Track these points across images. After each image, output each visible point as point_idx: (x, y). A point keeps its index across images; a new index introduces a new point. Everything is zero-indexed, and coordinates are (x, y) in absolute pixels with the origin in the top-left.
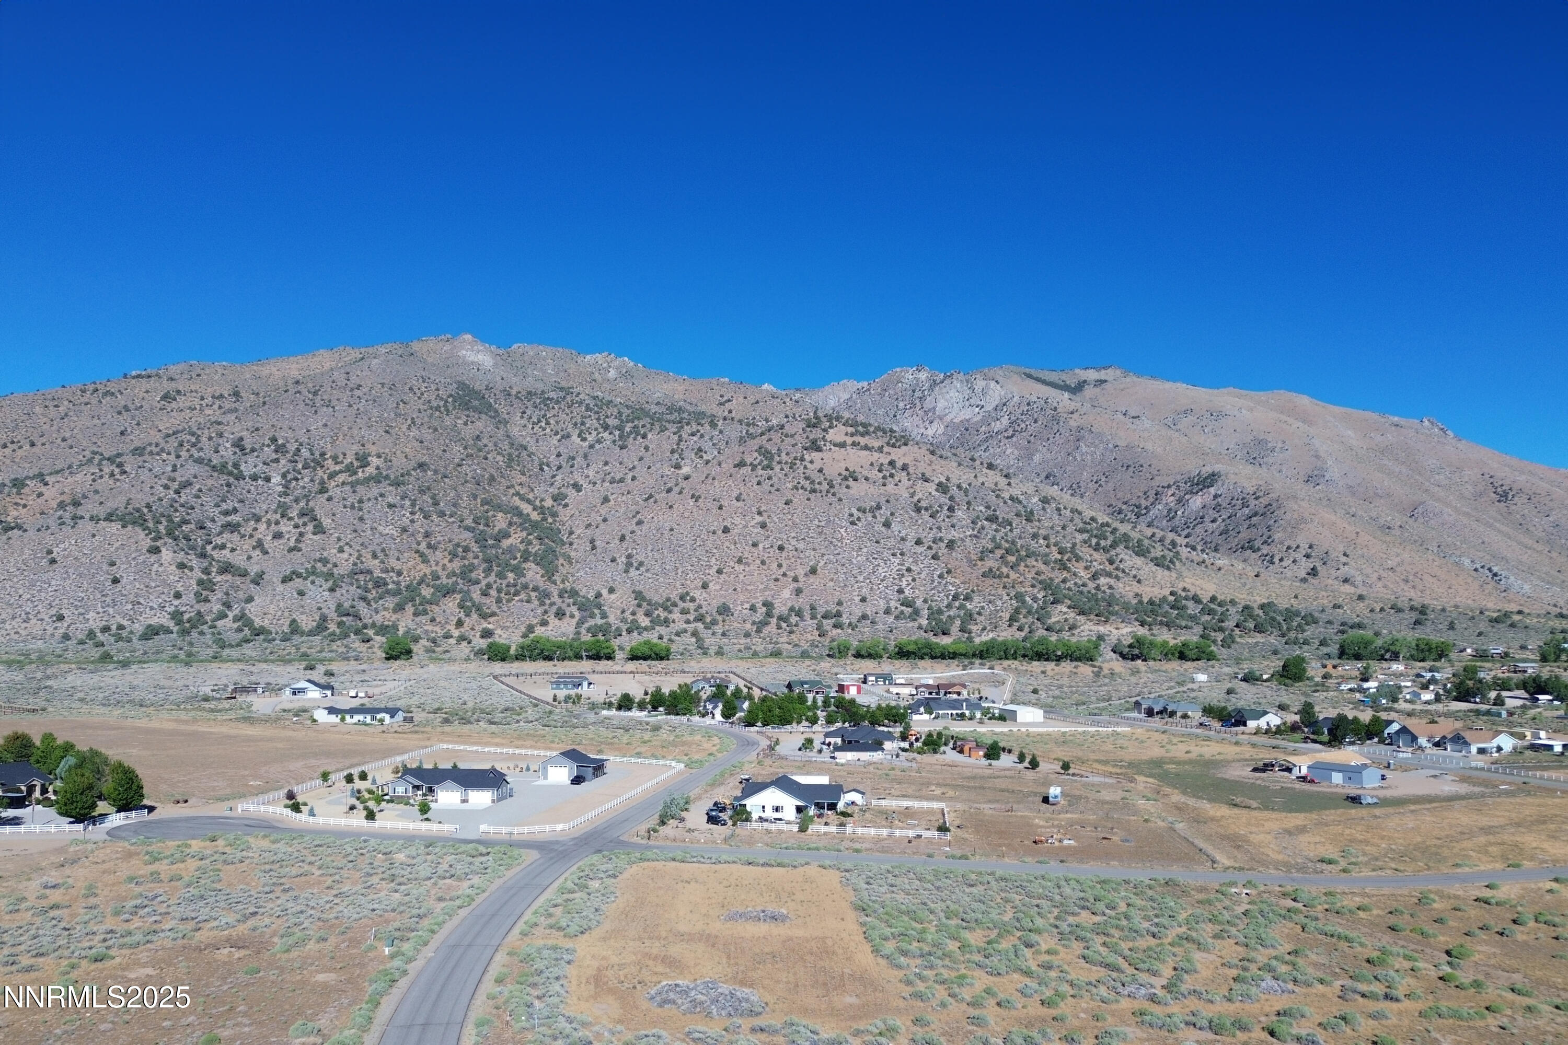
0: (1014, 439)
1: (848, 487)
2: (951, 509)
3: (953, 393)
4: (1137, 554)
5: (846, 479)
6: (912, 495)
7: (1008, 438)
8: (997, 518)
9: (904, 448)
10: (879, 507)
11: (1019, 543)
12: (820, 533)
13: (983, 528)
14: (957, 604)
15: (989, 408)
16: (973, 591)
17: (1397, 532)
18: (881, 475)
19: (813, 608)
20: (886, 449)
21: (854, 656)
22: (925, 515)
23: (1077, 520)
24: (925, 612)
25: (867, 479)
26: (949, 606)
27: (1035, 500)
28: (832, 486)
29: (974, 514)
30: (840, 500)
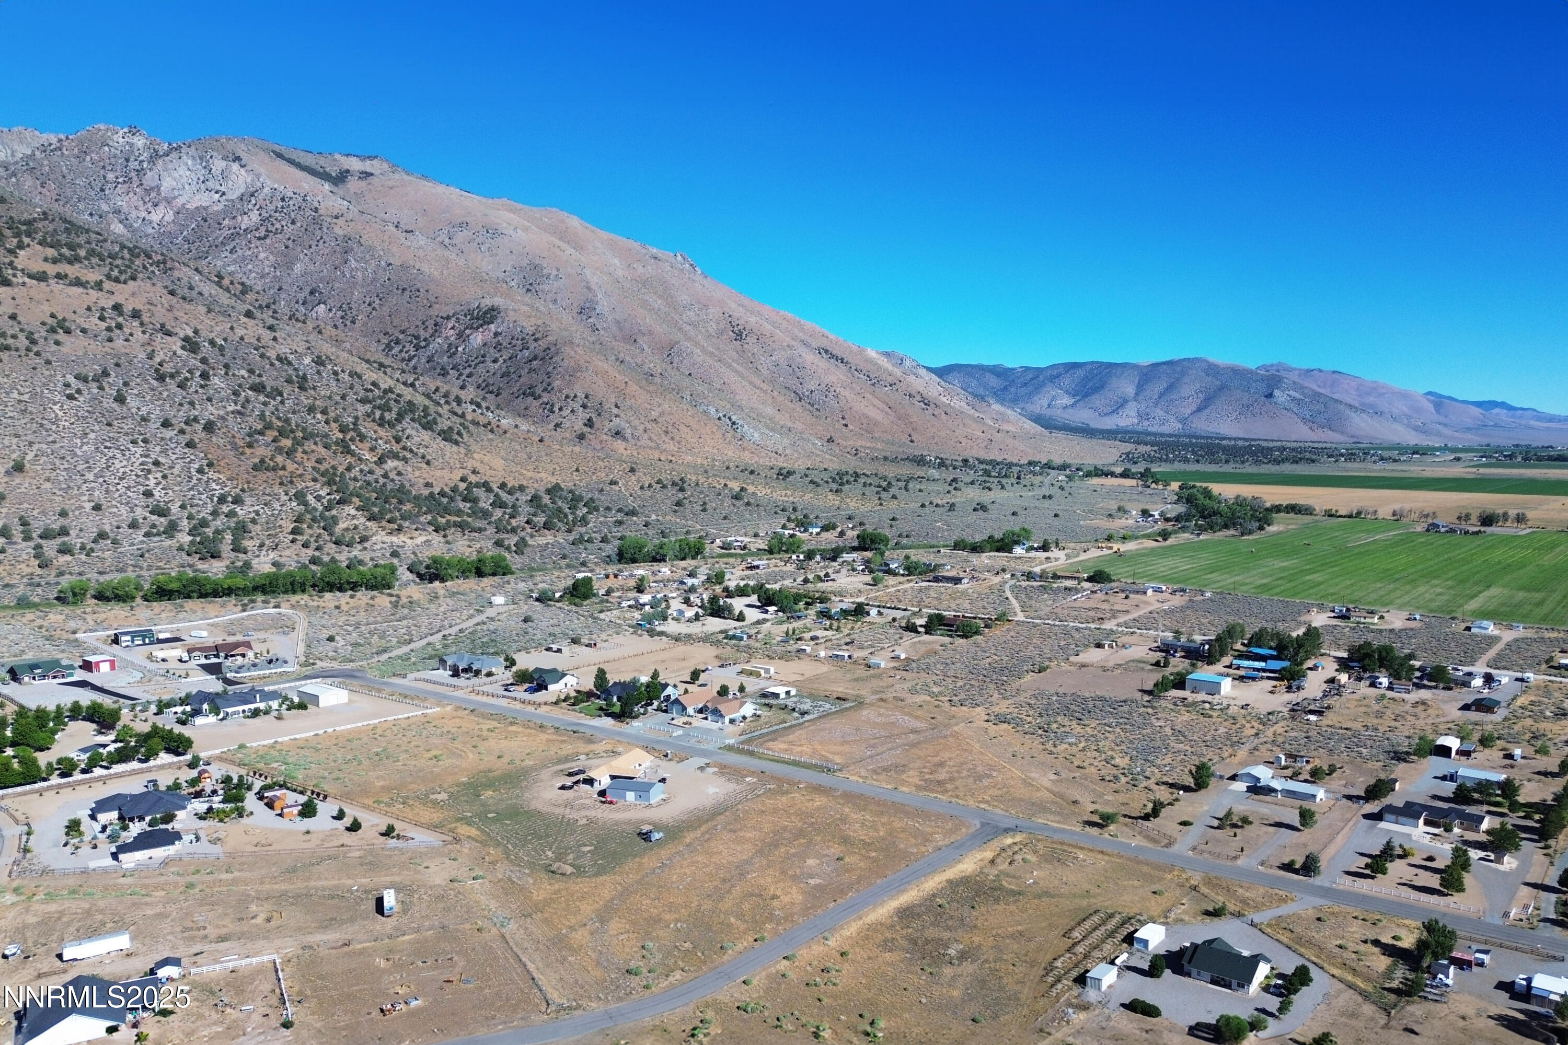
0: (268, 241)
1: (57, 343)
2: (204, 376)
3: (182, 171)
4: (424, 428)
5: (53, 330)
6: (150, 357)
7: (259, 238)
8: (264, 387)
9: (131, 283)
10: (105, 373)
11: (294, 419)
12: (24, 411)
13: (248, 400)
14: (225, 509)
15: (232, 195)
16: (243, 490)
17: (658, 380)
18: (103, 325)
19: (24, 523)
20: (107, 285)
21: (95, 597)
22: (172, 384)
23: (358, 387)
24: (185, 524)
25: (84, 331)
26: (215, 513)
27: (307, 360)
28: (34, 342)
29: (234, 383)
30: (48, 362)
